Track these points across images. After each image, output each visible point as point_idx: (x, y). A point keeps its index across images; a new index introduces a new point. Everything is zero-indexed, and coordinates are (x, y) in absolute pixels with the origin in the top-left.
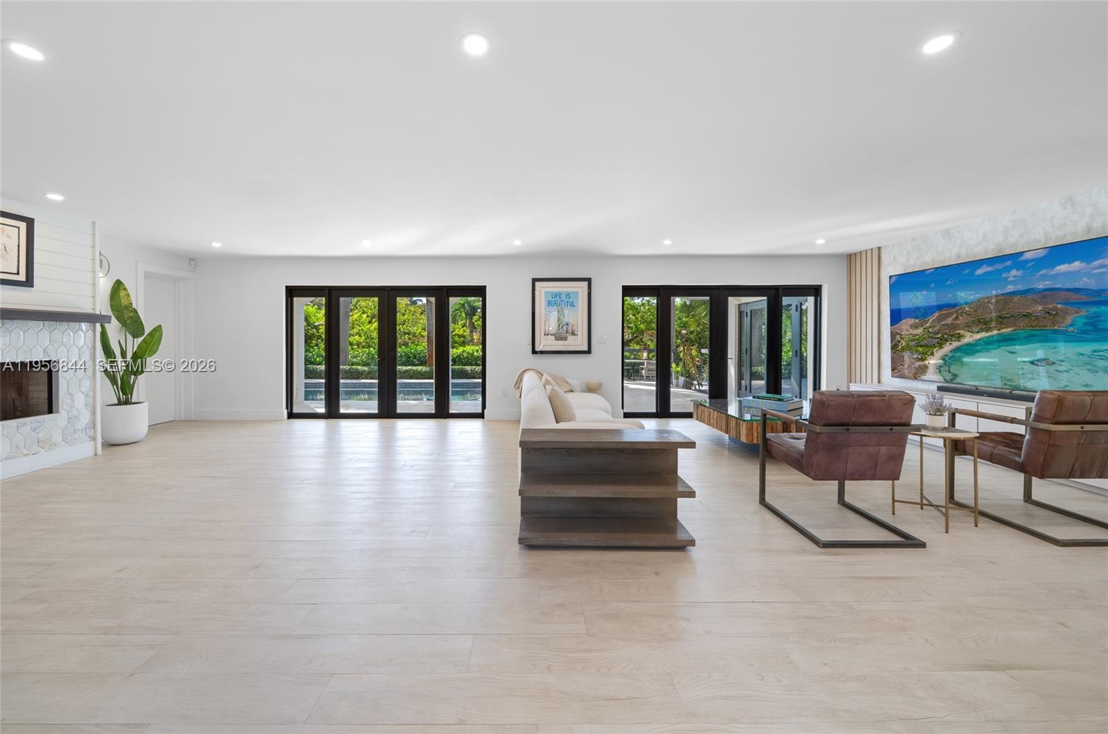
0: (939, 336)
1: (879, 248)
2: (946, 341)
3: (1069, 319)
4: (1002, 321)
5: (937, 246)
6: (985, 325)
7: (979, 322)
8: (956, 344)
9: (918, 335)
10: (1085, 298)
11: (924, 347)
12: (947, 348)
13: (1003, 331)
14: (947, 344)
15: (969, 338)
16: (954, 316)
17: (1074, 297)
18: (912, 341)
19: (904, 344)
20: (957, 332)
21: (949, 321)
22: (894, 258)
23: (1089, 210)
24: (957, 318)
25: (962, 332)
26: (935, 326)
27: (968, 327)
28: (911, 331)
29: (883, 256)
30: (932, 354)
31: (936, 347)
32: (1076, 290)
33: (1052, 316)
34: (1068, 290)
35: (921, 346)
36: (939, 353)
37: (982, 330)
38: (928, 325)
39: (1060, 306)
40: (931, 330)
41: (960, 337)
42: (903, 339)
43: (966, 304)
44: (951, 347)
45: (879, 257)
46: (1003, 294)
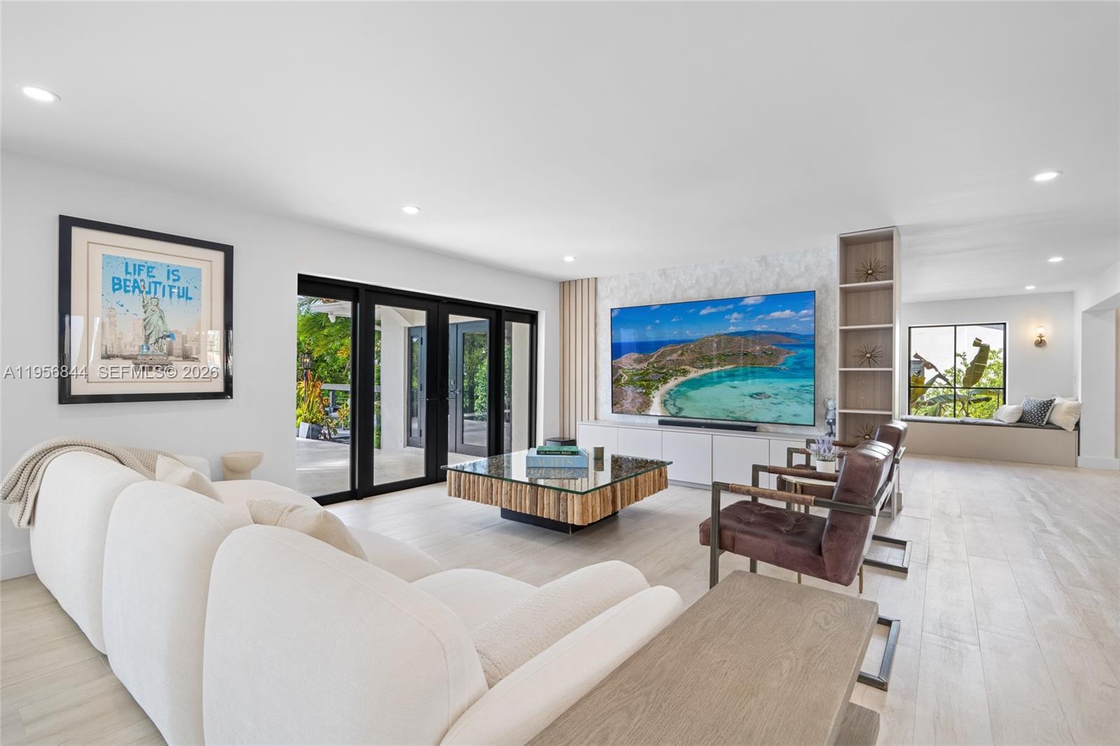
0: (665, 371)
1: (596, 279)
2: (672, 375)
3: (782, 359)
4: (724, 358)
5: (654, 284)
6: (710, 362)
7: (703, 358)
8: (681, 379)
9: (642, 369)
10: (794, 342)
11: (646, 383)
12: (672, 383)
13: (726, 367)
14: (673, 379)
15: (694, 374)
16: (680, 352)
17: (785, 340)
18: (636, 375)
19: (627, 378)
20: (683, 367)
21: (674, 356)
22: (611, 290)
23: (777, 269)
24: (682, 354)
25: (687, 368)
26: (660, 362)
27: (692, 364)
28: (634, 365)
29: (600, 287)
30: (657, 388)
31: (660, 382)
32: (787, 334)
33: (772, 355)
34: (782, 334)
35: (645, 381)
36: (664, 388)
37: (706, 367)
38: (653, 360)
39: (774, 347)
40: (655, 365)
41: (685, 372)
42: (626, 373)
43: (691, 341)
44: (676, 382)
45: (596, 288)
46: (725, 334)
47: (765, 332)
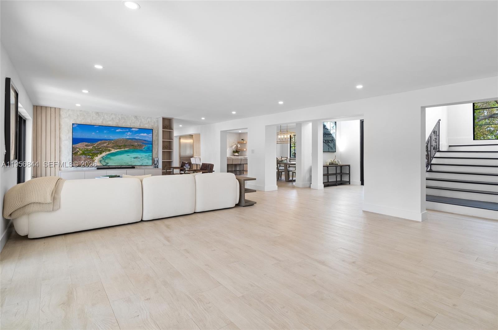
0: (101, 150)
1: (60, 108)
2: (104, 151)
3: (143, 147)
4: (124, 146)
6: (120, 147)
7: (117, 146)
8: (108, 153)
9: (89, 149)
10: (147, 143)
11: (91, 154)
12: (104, 154)
13: (126, 149)
14: (104, 153)
15: (113, 151)
16: (108, 143)
17: (145, 142)
18: (86, 151)
19: (81, 152)
20: (109, 149)
21: (105, 145)
24: (108, 144)
25: (111, 149)
26: (98, 146)
27: (113, 148)
28: (86, 147)
29: (62, 113)
30: (97, 156)
31: (99, 154)
32: (145, 140)
33: (140, 146)
34: (143, 140)
35: (91, 153)
36: (100, 156)
37: (118, 149)
38: (95, 145)
39: (141, 144)
40: (96, 147)
41: (109, 150)
42: (81, 150)
43: (112, 140)
44: (106, 154)
45: (60, 112)
46: (125, 139)
47: (138, 139)
